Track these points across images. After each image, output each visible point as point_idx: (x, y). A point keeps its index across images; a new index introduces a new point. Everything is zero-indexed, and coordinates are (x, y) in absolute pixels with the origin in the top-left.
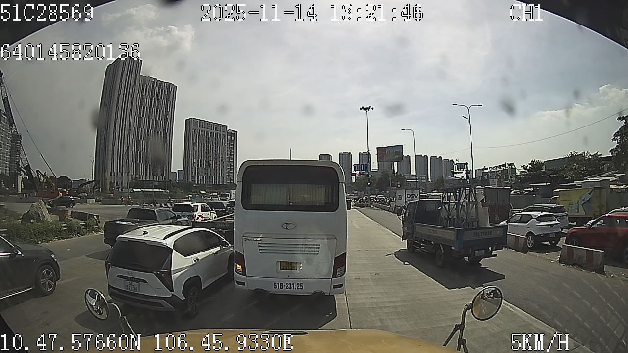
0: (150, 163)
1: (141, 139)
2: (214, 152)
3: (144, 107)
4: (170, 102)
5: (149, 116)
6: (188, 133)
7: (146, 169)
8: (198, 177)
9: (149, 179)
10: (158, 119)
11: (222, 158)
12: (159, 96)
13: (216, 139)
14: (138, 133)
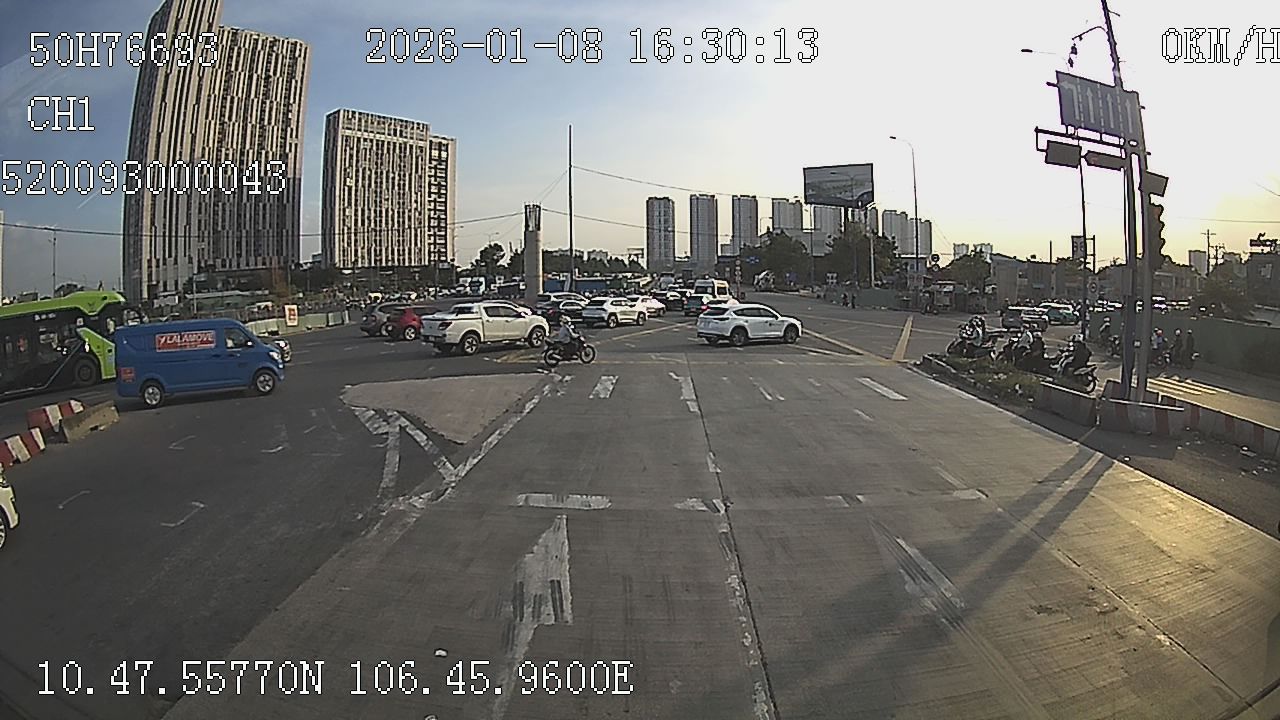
0: (248, 228)
1: (226, 173)
2: (396, 188)
4: (296, 82)
5: (245, 119)
6: (331, 146)
7: (239, 244)
8: (356, 251)
10: (266, 123)
11: (416, 202)
12: (268, 70)
13: (400, 157)
14: (219, 158)
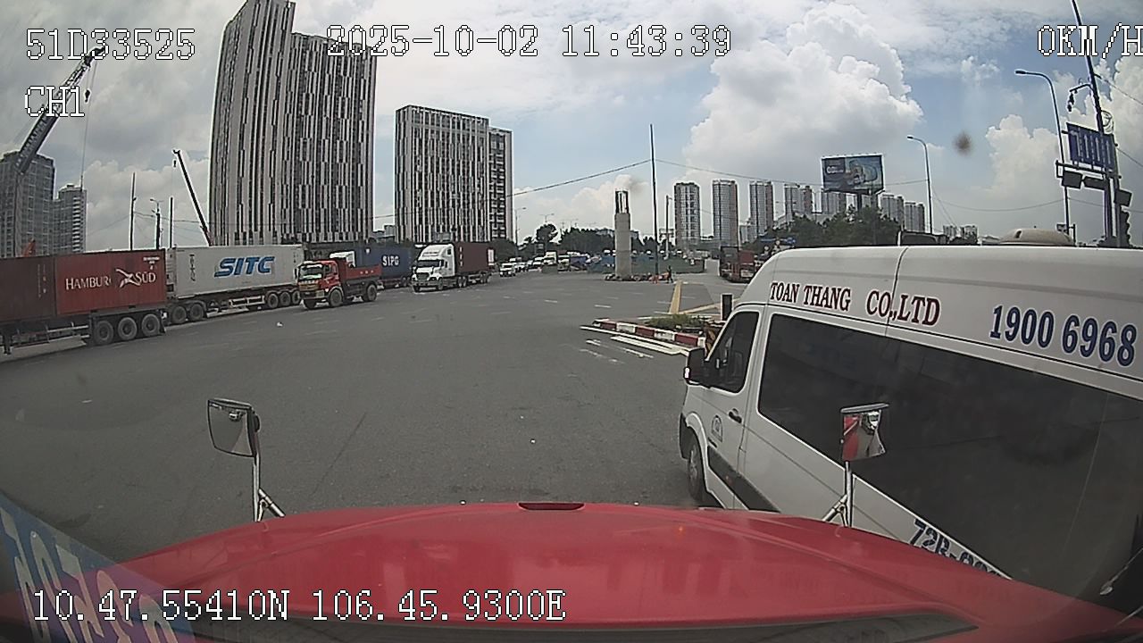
1: (304, 159)
2: (461, 174)
3: (307, 96)
4: (365, 81)
5: (320, 113)
6: (402, 137)
7: (318, 221)
8: (427, 228)
9: (326, 239)
10: (339, 116)
11: (479, 186)
12: (338, 71)
13: (464, 147)
14: (297, 147)
